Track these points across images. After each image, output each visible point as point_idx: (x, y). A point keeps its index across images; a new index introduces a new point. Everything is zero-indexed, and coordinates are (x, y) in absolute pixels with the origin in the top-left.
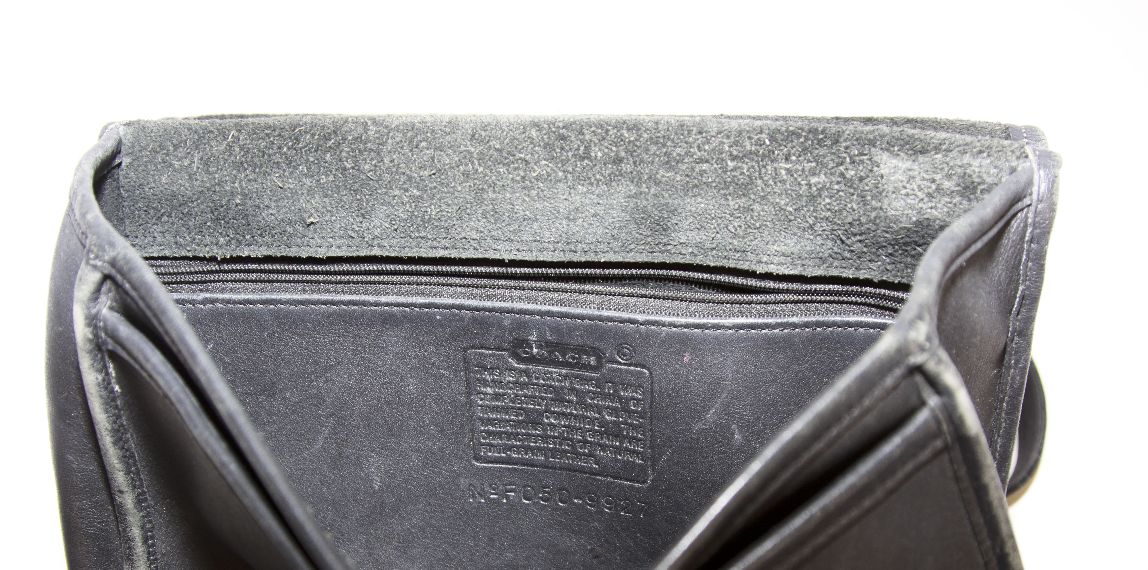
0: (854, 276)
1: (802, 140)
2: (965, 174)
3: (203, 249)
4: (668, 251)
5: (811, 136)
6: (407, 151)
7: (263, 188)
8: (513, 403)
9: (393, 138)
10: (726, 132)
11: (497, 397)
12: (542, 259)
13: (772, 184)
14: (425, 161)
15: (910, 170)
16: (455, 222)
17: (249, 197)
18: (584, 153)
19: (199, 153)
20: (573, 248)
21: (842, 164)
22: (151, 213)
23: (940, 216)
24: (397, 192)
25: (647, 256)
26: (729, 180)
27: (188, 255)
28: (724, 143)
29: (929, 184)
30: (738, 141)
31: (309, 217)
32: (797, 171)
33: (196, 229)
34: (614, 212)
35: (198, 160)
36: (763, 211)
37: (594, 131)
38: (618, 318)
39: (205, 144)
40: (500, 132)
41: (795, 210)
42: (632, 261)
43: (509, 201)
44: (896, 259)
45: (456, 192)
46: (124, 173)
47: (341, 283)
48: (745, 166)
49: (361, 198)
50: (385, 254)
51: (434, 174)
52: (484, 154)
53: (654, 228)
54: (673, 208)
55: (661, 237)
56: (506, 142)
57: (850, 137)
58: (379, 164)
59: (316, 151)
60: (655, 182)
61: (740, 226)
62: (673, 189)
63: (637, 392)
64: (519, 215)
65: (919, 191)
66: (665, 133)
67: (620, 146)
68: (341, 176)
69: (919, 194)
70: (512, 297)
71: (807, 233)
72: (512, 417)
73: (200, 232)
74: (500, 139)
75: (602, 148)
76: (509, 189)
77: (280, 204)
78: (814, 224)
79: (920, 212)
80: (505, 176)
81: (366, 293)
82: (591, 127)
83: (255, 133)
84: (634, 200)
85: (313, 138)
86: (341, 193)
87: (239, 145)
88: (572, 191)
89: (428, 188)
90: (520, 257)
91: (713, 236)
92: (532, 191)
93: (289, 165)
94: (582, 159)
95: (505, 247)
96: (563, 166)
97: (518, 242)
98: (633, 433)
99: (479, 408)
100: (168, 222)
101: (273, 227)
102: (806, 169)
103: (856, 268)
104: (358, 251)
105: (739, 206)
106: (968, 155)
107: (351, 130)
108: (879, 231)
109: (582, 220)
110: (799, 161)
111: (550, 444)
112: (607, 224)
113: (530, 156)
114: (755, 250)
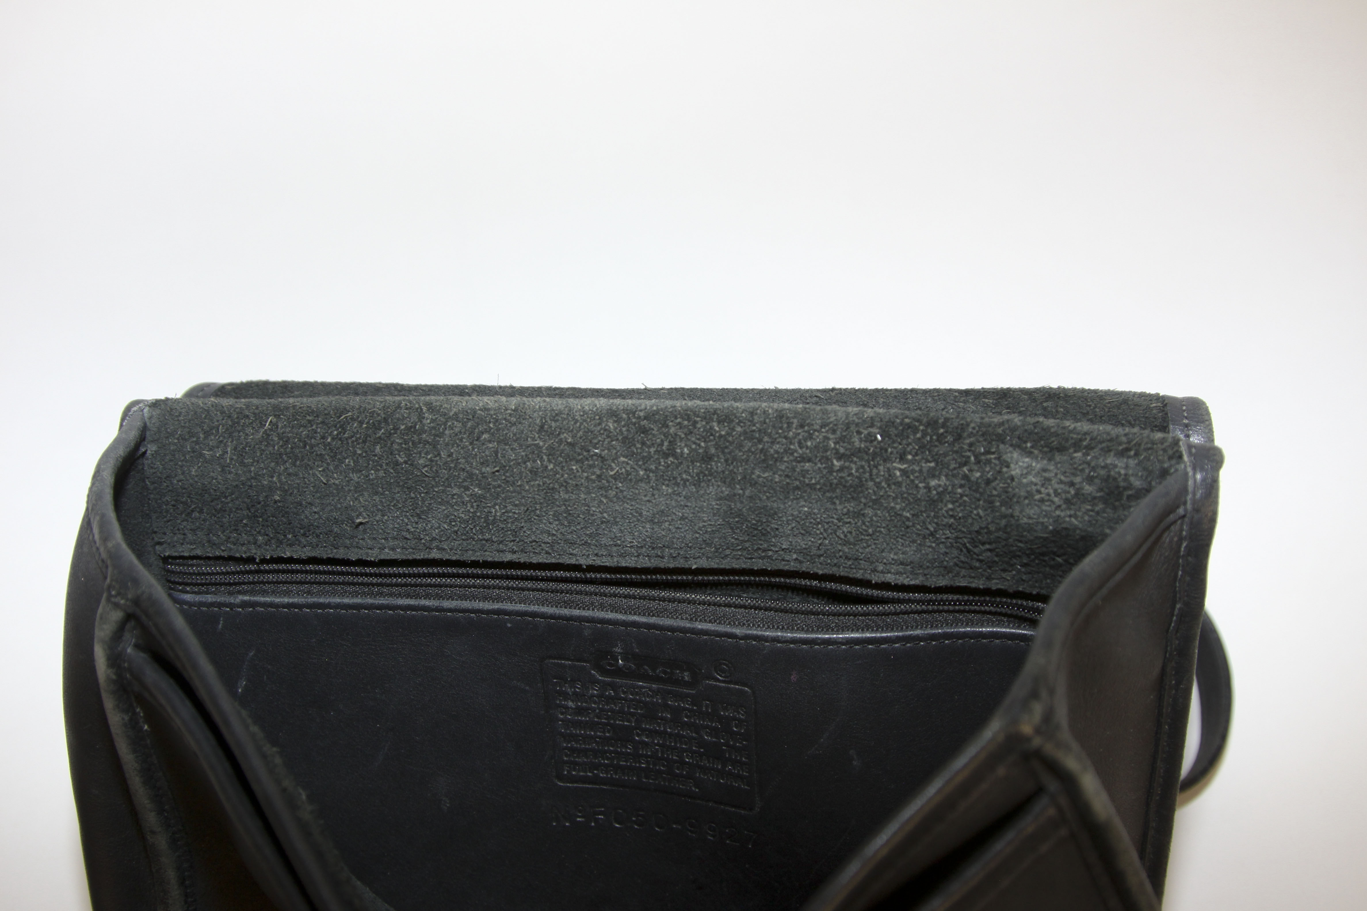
0: (985, 586)
1: (919, 435)
2: (1109, 476)
3: (240, 548)
4: (770, 557)
5: (929, 431)
6: (467, 444)
7: (305, 484)
8: (598, 718)
9: (451, 428)
10: (831, 426)
11: (579, 711)
12: (624, 565)
13: (886, 486)
14: (487, 456)
15: (1045, 470)
16: (523, 524)
17: (289, 493)
18: (668, 449)
19: (232, 442)
20: (659, 554)
21: (965, 464)
22: (181, 508)
23: (1080, 526)
24: (456, 491)
25: (745, 563)
26: (835, 481)
27: (223, 554)
28: (828, 439)
29: (1067, 488)
30: (845, 436)
31: (358, 517)
32: (913, 471)
33: (231, 527)
34: (704, 515)
35: (231, 450)
36: (876, 517)
37: (679, 423)
38: (714, 631)
39: (239, 432)
40: (572, 423)
41: (913, 515)
42: (728, 567)
43: (584, 502)
44: (1032, 569)
45: (523, 492)
46: (150, 462)
47: (397, 585)
48: (853, 466)
49: (416, 497)
50: (447, 557)
51: (498, 471)
52: (554, 449)
53: (752, 532)
54: (772, 512)
55: (760, 542)
56: (579, 435)
57: (975, 431)
58: (435, 459)
59: (364, 442)
60: (751, 483)
61: (851, 533)
62: (772, 492)
63: (739, 713)
64: (596, 517)
65: (1056, 496)
66: (762, 426)
67: (710, 441)
68: (392, 471)
69: (1056, 499)
70: (592, 604)
71: (927, 540)
72: (598, 734)
73: (235, 530)
74: (572, 431)
75: (688, 443)
76: (583, 489)
77: (324, 502)
78: (936, 531)
79: (1057, 520)
80: (578, 474)
81: (427, 596)
82: (676, 418)
83: (296, 420)
84: (727, 502)
85: (361, 426)
86: (393, 490)
87: (278, 434)
88: (655, 492)
89: (491, 486)
90: (598, 562)
91: (819, 542)
92: (610, 492)
93: (333, 458)
94: (666, 456)
95: (582, 552)
96: (644, 464)
97: (596, 546)
98: (736, 756)
99: (560, 723)
100: (200, 518)
101: (317, 527)
102: (925, 470)
103: (987, 578)
104: (414, 553)
105: (848, 510)
106: (1112, 454)
107: (404, 418)
108: (1011, 540)
109: (667, 523)
110: (916, 460)
111: (643, 763)
112: (696, 528)
113: (606, 451)
114: (869, 558)
